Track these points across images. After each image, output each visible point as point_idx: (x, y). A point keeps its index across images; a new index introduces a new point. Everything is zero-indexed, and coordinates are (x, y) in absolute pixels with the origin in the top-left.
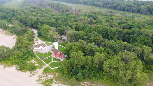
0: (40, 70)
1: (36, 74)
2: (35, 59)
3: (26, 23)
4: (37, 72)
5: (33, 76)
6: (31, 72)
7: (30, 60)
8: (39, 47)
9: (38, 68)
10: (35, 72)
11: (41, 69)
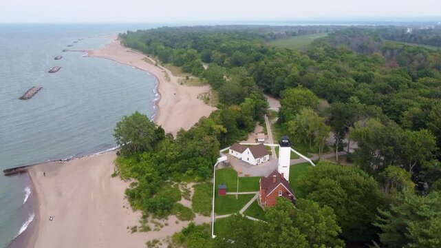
0: (177, 223)
1: (155, 230)
2: (199, 181)
3: (270, 81)
4: (162, 227)
5: (141, 231)
6: (145, 217)
7: (185, 179)
8: (241, 152)
9: (175, 214)
10: (157, 224)
11: (183, 220)
